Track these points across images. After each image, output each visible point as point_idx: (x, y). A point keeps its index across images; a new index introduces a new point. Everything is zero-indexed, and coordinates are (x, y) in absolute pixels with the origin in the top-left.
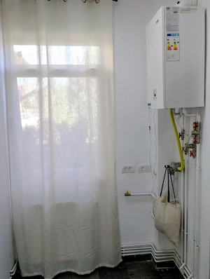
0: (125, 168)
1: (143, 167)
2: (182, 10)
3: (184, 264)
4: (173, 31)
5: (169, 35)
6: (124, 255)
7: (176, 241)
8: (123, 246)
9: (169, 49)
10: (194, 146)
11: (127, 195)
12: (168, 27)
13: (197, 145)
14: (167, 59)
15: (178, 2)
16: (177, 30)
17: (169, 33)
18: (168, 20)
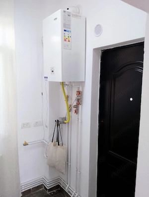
0: (24, 124)
1: (37, 123)
2: (73, 15)
3: (68, 186)
4: (67, 28)
5: (65, 31)
6: (23, 191)
7: (64, 171)
8: (23, 184)
9: (65, 40)
10: (77, 107)
11: (26, 144)
12: (64, 25)
13: (80, 106)
14: (64, 47)
15: (68, 9)
16: (70, 28)
17: (65, 29)
18: (64, 20)
